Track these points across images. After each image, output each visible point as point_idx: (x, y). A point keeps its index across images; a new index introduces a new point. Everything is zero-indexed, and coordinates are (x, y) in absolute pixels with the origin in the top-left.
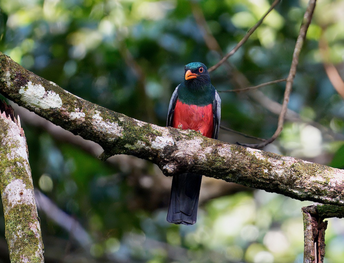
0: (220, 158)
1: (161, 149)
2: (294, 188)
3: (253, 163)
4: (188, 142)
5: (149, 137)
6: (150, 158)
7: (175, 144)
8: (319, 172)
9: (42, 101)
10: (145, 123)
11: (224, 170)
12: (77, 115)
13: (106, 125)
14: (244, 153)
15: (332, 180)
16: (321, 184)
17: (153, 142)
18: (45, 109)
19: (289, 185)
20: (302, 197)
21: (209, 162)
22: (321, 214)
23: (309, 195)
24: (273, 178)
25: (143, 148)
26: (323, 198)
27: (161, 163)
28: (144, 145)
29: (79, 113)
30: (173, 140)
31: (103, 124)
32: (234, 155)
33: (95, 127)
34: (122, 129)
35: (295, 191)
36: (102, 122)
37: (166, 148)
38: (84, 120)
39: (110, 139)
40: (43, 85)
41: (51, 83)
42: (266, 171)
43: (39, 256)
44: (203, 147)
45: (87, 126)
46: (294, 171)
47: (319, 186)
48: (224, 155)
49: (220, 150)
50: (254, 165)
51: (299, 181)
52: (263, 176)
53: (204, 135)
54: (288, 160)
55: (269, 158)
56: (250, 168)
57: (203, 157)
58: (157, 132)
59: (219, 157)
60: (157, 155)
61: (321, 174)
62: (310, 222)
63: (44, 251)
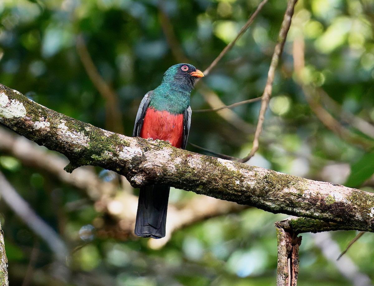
0: (190, 168)
1: (129, 160)
2: (266, 201)
3: (224, 174)
4: (157, 152)
5: (117, 147)
6: (118, 170)
7: (143, 155)
8: (293, 183)
9: (6, 110)
10: (112, 133)
11: (194, 181)
12: (42, 125)
13: (71, 135)
14: (215, 163)
15: (306, 192)
16: (295, 196)
17: (121, 153)
18: (9, 119)
19: (262, 197)
20: (275, 209)
21: (178, 173)
22: (295, 228)
23: (282, 208)
24: (245, 190)
25: (110, 159)
26: (297, 210)
27: (129, 174)
28: (111, 155)
29: (44, 122)
30: (141, 151)
31: (69, 133)
32: (205, 166)
33: (61, 137)
34: (89, 139)
35: (268, 203)
36: (68, 132)
37: (134, 159)
38: (48, 130)
39: (76, 149)
40: (7, 93)
41: (15, 91)
42: (238, 182)
43: (3, 270)
44: (173, 158)
45: (52, 136)
46: (267, 182)
47: (293, 198)
48: (194, 166)
49: (190, 161)
50: (225, 176)
51: (272, 192)
52: (235, 188)
53: (173, 145)
54: (260, 171)
55: (241, 169)
56: (221, 180)
57: (172, 168)
58: (125, 142)
59: (189, 168)
60: (125, 165)
61: (295, 186)
62: (284, 238)
63: (8, 266)
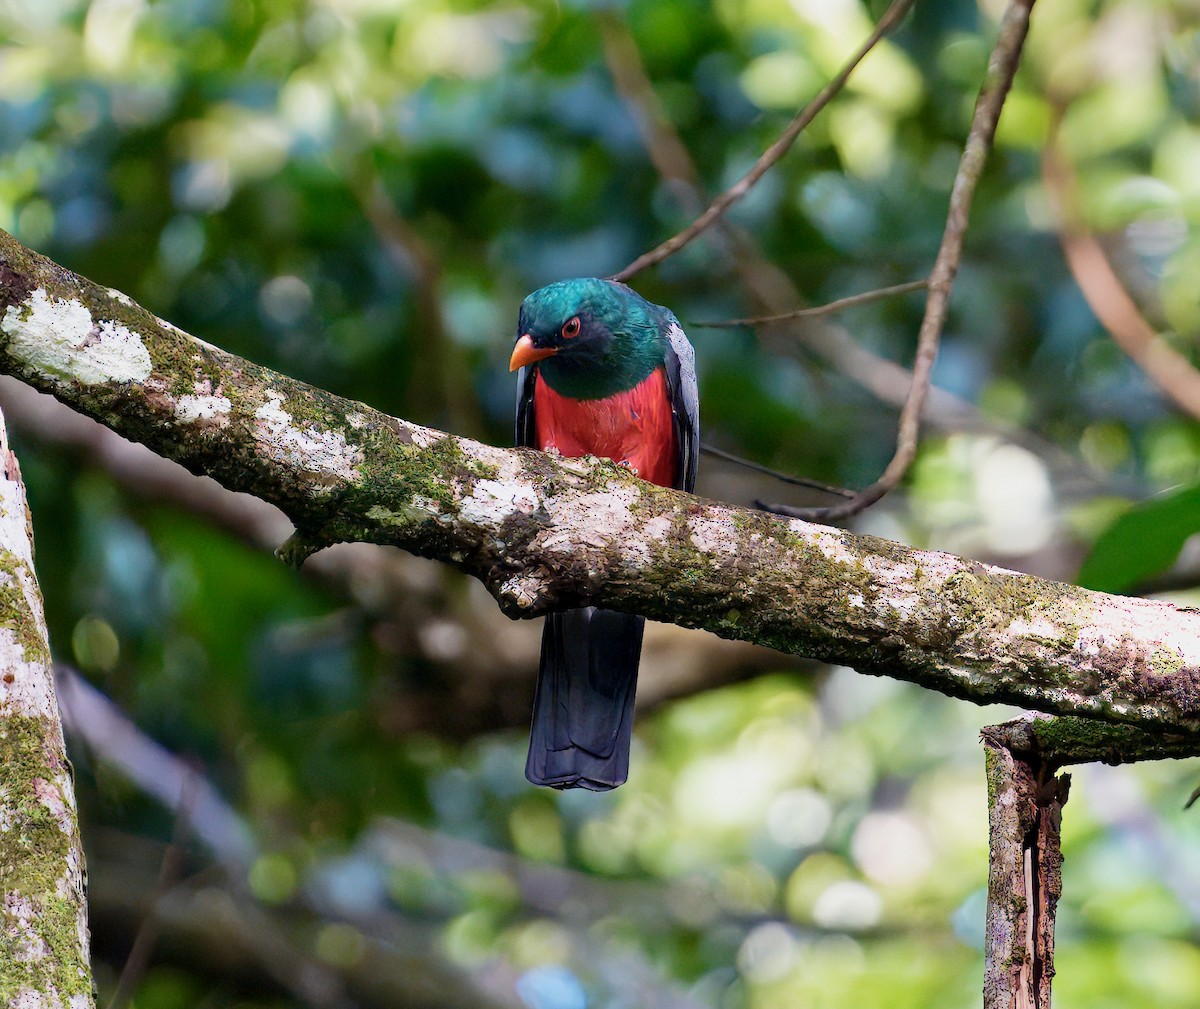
0: (697, 554)
1: (495, 526)
2: (953, 662)
3: (811, 572)
4: (587, 499)
5: (453, 483)
6: (457, 557)
7: (542, 508)
8: (1041, 604)
9: (82, 359)
10: (437, 434)
11: (710, 596)
12: (202, 406)
13: (301, 442)
14: (782, 537)
15: (1085, 633)
16: (1048, 646)
17: (467, 500)
18: (92, 387)
19: (939, 648)
20: (983, 692)
21: (660, 570)
22: (1047, 749)
23: (1007, 686)
24: (882, 626)
25: (431, 522)
26: (1056, 695)
27: (493, 573)
28: (434, 510)
29: (211, 399)
30: (534, 494)
31: (293, 434)
32: (747, 546)
33: (266, 448)
34: (360, 456)
35: (959, 672)
36: (289, 430)
37: (511, 523)
38: (225, 423)
39: (316, 488)
40: (86, 301)
41: (113, 293)
42: (857, 601)
43: (70, 894)
44: (640, 518)
45: (238, 446)
46: (956, 602)
47: (1040, 655)
48: (712, 544)
49: (698, 529)
50: (815, 581)
51: (971, 635)
52: (848, 619)
53: (643, 476)
54: (932, 563)
55: (869, 557)
56: (802, 592)
57: (638, 553)
58: (480, 466)
59: (696, 551)
60: (481, 544)
61: (1047, 612)
62: (1010, 780)
63: (86, 879)
